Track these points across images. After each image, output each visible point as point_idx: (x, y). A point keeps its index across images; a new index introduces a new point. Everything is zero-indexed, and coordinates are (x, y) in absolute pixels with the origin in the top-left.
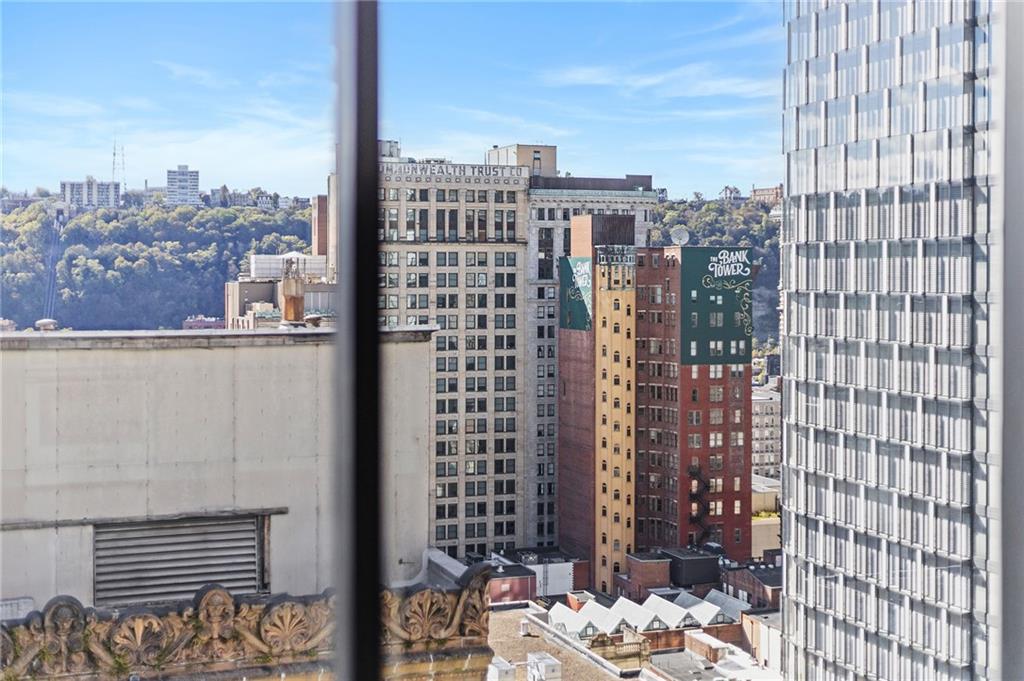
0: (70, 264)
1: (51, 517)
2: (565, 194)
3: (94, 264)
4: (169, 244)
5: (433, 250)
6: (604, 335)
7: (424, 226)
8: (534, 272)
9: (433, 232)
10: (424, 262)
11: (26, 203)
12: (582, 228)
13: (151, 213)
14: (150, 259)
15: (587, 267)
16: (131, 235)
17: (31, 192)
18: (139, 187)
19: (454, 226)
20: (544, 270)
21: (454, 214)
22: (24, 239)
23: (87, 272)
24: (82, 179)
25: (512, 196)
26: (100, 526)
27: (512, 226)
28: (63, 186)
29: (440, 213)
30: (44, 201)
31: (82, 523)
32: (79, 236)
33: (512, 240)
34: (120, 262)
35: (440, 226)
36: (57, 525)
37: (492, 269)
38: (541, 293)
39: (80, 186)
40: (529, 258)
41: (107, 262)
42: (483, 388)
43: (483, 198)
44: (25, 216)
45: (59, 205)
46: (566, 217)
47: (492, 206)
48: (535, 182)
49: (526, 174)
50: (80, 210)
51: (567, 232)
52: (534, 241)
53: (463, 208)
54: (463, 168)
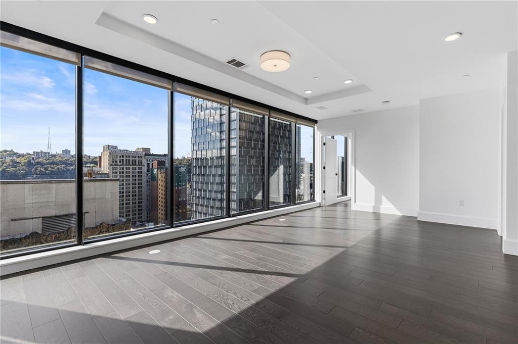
0: (36, 169)
1: (31, 217)
2: (152, 157)
3: (43, 169)
4: (63, 165)
5: (125, 167)
6: (160, 182)
7: (123, 162)
8: (146, 171)
9: (125, 163)
10: (123, 169)
11: (23, 156)
12: (155, 163)
13: (58, 158)
14: (58, 168)
15: (156, 170)
16: (53, 163)
17: (25, 153)
18: (55, 153)
19: (129, 162)
20: (148, 171)
21: (129, 160)
22: (23, 164)
23: (41, 171)
24: (39, 151)
25: (141, 157)
26: (43, 218)
27: (141, 163)
28: (34, 152)
29: (126, 160)
30: (29, 156)
31: (39, 218)
32: (38, 163)
33: (141, 165)
34: (50, 169)
35: (126, 162)
36: (32, 218)
37: (137, 170)
38: (147, 175)
39: (39, 152)
40: (145, 169)
41: (46, 169)
42: (135, 192)
43: (135, 157)
44: (23, 159)
45: (33, 156)
46: (152, 161)
47: (137, 159)
48: (146, 155)
49: (144, 153)
50: (39, 158)
51: (152, 164)
52: (146, 165)
53: (131, 159)
54: (131, 151)
